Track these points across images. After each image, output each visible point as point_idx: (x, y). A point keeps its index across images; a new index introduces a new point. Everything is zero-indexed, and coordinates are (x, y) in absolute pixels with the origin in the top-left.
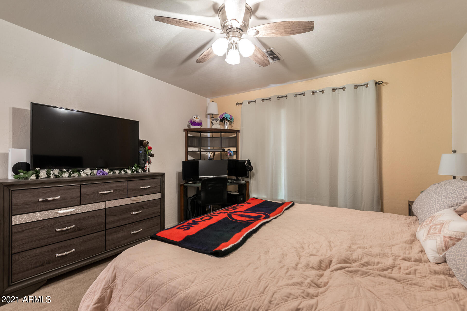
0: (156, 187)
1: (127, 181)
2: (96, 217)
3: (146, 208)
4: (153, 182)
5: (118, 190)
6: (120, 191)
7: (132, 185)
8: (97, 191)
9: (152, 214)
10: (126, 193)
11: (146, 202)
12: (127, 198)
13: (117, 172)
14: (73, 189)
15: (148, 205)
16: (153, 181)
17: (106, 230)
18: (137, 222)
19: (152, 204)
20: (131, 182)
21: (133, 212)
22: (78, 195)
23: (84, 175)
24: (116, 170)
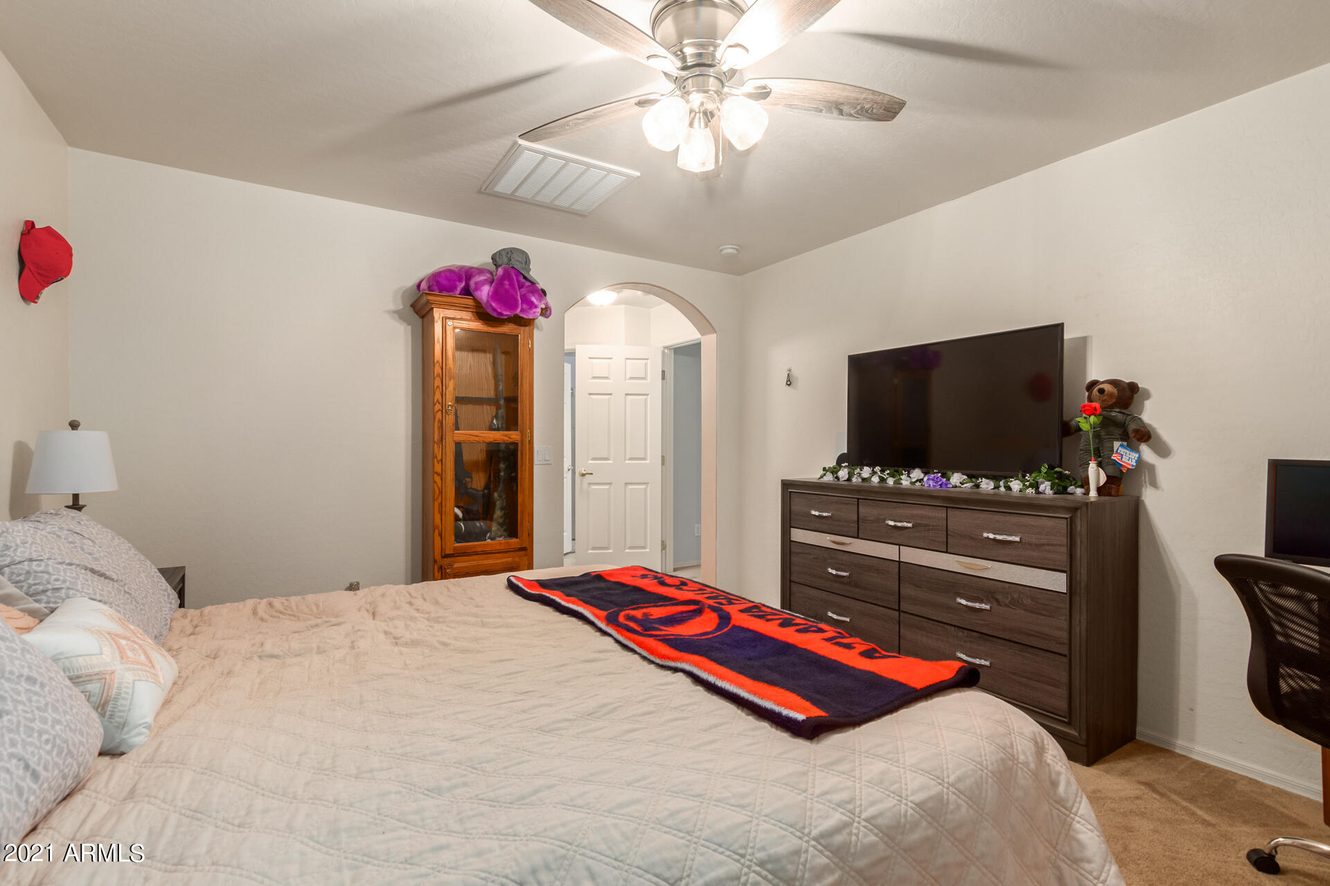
0: (1043, 545)
1: (947, 507)
2: (882, 573)
3: (1006, 605)
4: (1034, 526)
5: (926, 525)
6: (930, 530)
7: (960, 520)
8: (883, 517)
9: (1030, 635)
10: (945, 540)
11: (1007, 585)
12: (947, 552)
13: (987, 485)
14: (849, 504)
15: (1013, 598)
16: (1033, 523)
17: (899, 610)
18: (975, 634)
19: (1029, 601)
20: (957, 512)
21: (962, 598)
22: (855, 518)
23: (905, 482)
24: (987, 477)
